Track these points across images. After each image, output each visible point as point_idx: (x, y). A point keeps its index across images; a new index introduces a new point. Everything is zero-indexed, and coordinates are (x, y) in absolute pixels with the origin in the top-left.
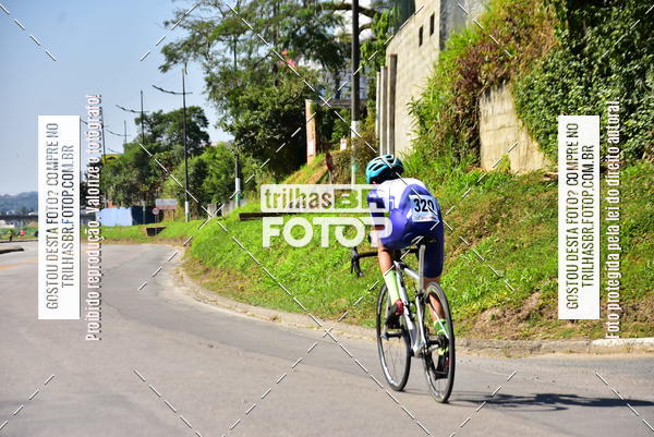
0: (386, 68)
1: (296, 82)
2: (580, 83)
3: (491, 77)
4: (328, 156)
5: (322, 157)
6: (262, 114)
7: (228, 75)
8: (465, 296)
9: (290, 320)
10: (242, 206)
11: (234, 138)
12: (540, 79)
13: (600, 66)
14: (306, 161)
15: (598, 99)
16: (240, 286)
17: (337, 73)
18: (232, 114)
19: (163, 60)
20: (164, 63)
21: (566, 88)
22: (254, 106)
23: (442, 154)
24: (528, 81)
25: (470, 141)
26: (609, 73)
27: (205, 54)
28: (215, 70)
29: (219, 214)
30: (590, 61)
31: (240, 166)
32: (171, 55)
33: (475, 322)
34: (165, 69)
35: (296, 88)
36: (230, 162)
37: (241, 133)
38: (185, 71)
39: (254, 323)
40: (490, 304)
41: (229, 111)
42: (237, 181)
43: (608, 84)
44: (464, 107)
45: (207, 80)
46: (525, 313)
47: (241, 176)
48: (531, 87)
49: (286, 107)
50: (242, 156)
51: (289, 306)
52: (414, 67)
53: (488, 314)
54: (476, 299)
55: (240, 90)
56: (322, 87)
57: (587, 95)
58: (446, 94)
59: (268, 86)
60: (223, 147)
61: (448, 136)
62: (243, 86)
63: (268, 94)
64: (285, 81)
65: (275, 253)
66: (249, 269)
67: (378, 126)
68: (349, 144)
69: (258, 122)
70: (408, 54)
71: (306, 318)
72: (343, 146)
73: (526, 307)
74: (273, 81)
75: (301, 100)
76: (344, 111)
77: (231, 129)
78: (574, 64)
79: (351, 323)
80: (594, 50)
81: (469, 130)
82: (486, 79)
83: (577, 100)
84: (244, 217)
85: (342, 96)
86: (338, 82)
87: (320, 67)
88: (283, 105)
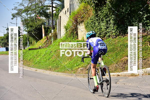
0: (59, 19)
1: (40, 22)
2: (98, 22)
3: (80, 21)
4: (47, 37)
5: (46, 37)
6: (33, 28)
7: (26, 20)
8: (75, 65)
9: (39, 71)
10: (29, 47)
11: (27, 33)
12: (90, 21)
13: (102, 19)
14: (42, 38)
15: (101, 25)
16: (29, 64)
17: (49, 20)
18: (27, 28)
19: (12, 17)
20: (12, 18)
21: (95, 23)
22: (31, 26)
23: (70, 36)
24: (87, 22)
25: (76, 34)
26: (103, 20)
27: (21, 16)
28: (23, 19)
29: (24, 49)
30: (99, 18)
31: (29, 39)
32: (14, 16)
33: (77, 70)
34: (12, 19)
35: (40, 23)
36: (27, 38)
37: (29, 32)
38: (17, 19)
39: (32, 71)
40: (80, 67)
41: (26, 27)
42: (28, 42)
43: (103, 22)
44: (75, 27)
45: (21, 21)
46: (87, 68)
47: (29, 41)
48: (88, 23)
49: (38, 27)
50: (29, 37)
51: (39, 68)
52: (64, 19)
53: (80, 69)
54: (77, 66)
55: (28, 23)
56: (45, 22)
57: (99, 25)
58: (71, 24)
59: (34, 22)
60: (25, 35)
61: (71, 33)
62: (29, 22)
63: (34, 24)
64: (38, 21)
65: (36, 57)
66: (31, 60)
67: (57, 31)
68: (51, 34)
69: (32, 30)
70: (63, 16)
71: (42, 70)
72: (50, 35)
73: (87, 67)
74: (35, 21)
75: (41, 25)
76: (50, 28)
77: (27, 31)
78: (96, 18)
79: (52, 71)
80: (100, 16)
81: (76, 32)
82: (79, 21)
83: (97, 26)
84: (30, 49)
85: (50, 24)
86: (49, 22)
87: (45, 18)
88: (37, 26)
